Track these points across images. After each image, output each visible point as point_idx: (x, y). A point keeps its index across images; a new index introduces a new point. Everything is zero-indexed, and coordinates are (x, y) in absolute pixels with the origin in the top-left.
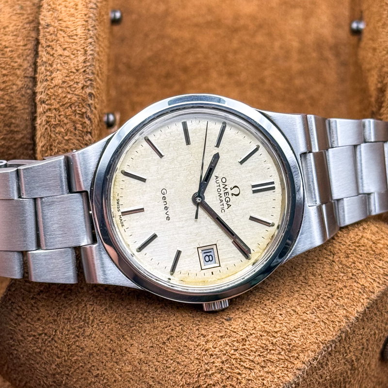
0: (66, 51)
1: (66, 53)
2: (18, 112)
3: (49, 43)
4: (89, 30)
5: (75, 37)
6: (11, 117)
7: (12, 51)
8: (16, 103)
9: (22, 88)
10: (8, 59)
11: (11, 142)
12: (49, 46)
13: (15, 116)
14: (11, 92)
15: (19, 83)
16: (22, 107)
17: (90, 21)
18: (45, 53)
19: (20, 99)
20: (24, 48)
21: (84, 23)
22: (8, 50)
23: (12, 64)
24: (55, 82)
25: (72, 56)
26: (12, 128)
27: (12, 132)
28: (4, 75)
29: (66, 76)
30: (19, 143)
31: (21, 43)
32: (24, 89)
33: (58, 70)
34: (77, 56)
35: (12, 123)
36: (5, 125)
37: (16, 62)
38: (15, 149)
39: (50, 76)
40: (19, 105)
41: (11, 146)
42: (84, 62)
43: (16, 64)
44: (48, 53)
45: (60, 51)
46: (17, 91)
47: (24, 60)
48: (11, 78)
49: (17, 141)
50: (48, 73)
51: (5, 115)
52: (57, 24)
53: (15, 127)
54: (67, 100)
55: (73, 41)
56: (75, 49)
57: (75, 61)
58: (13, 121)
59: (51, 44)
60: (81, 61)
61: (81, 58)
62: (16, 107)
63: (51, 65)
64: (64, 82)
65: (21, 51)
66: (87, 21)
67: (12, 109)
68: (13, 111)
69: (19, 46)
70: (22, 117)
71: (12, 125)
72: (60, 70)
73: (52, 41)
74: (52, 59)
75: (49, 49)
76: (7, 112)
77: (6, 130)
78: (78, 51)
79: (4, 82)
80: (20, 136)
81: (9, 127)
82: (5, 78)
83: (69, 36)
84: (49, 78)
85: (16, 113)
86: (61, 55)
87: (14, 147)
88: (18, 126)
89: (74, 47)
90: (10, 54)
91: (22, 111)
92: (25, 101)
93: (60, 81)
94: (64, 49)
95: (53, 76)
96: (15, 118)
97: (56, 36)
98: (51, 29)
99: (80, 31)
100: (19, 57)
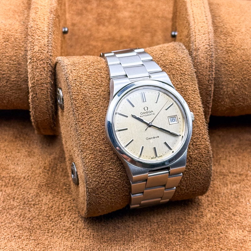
0: (40, 37)
1: (40, 38)
2: (22, 66)
3: (32, 34)
4: (50, 28)
5: (44, 31)
6: (19, 68)
7: (20, 40)
8: (21, 62)
9: (24, 55)
10: (18, 43)
11: (19, 79)
12: (32, 35)
13: (21, 67)
14: (19, 57)
15: (23, 53)
16: (24, 63)
17: (50, 25)
18: (31, 38)
19: (23, 60)
20: (25, 39)
21: (48, 26)
22: (18, 39)
23: (20, 45)
24: (35, 50)
25: (43, 39)
26: (20, 73)
27: (19, 74)
28: (16, 50)
29: (40, 48)
30: (22, 79)
31: (24, 37)
32: (25, 56)
33: (36, 45)
34: (45, 39)
35: (19, 70)
36: (17, 71)
37: (21, 44)
38: (21, 82)
39: (33, 48)
40: (22, 62)
41: (19, 81)
42: (48, 42)
43: (21, 45)
44: (32, 38)
45: (37, 37)
46: (22, 56)
47: (25, 43)
48: (19, 51)
49: (22, 78)
50: (32, 47)
51: (16, 67)
52: (36, 27)
53: (21, 72)
54: (40, 57)
55: (43, 33)
56: (44, 36)
57: (43, 41)
58: (20, 69)
59: (33, 34)
60: (46, 41)
61: (46, 40)
62: (21, 63)
63: (33, 43)
64: (39, 50)
65: (23, 40)
66: (49, 25)
67: (19, 64)
68: (20, 65)
69: (23, 38)
70: (24, 68)
71: (20, 72)
72: (37, 45)
73: (34, 33)
74: (34, 40)
75: (32, 36)
76: (17, 65)
77: (17, 73)
78: (45, 37)
79: (16, 53)
80: (23, 76)
81: (18, 72)
82: (16, 51)
83: (41, 31)
84: (32, 49)
85: (21, 66)
86: (37, 39)
87: (20, 81)
88: (22, 72)
89: (43, 35)
90: (18, 41)
91: (24, 65)
92: (25, 61)
93: (37, 50)
94: (39, 36)
95: (34, 48)
96: (21, 68)
97: (36, 31)
98: (33, 28)
99: (46, 29)
100: (22, 42)
